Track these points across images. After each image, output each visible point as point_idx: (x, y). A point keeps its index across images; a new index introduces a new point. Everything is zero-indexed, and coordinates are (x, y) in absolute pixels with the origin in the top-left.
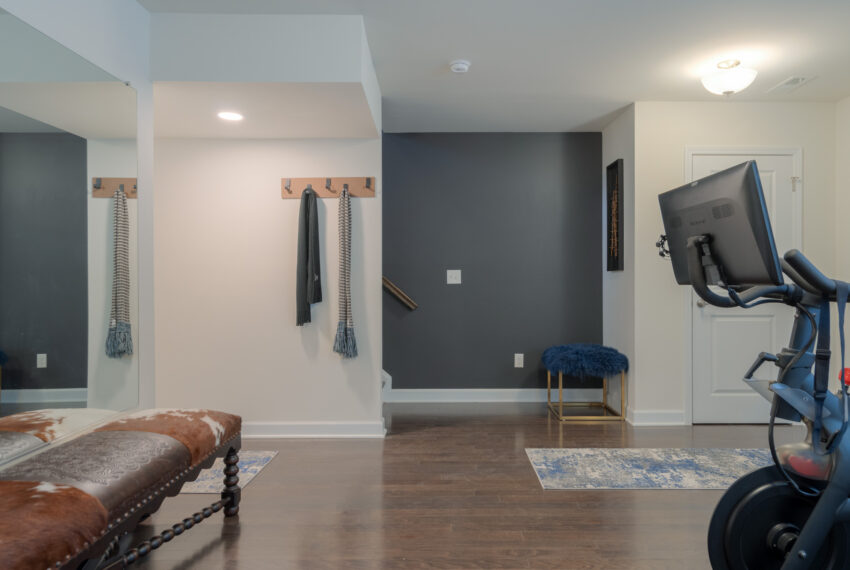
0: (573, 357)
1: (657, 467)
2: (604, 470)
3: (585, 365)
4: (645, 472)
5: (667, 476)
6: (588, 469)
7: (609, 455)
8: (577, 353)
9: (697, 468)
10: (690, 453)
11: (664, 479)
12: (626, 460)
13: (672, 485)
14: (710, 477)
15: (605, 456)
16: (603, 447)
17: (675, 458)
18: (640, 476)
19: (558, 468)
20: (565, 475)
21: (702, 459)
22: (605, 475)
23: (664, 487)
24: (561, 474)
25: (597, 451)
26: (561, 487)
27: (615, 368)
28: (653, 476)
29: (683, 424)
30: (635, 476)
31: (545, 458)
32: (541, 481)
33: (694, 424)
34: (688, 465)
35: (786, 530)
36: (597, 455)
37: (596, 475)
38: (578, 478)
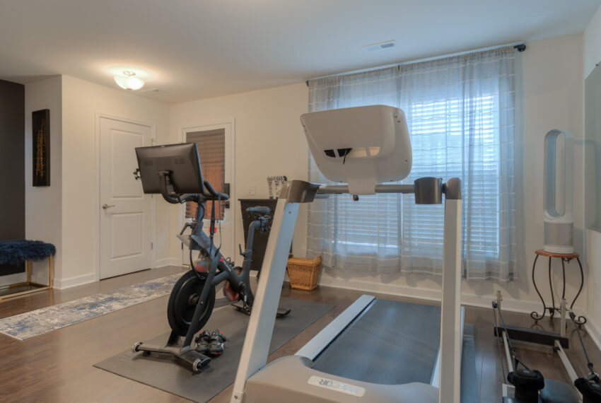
0: (9, 250)
1: (93, 306)
2: (60, 317)
3: (21, 255)
4: (88, 310)
5: (103, 307)
6: (48, 320)
7: (56, 309)
8: (12, 247)
9: (117, 299)
10: (108, 294)
11: (101, 309)
12: (71, 308)
13: (109, 311)
14: (126, 301)
15: (54, 310)
16: (49, 306)
17: (101, 299)
18: (86, 313)
19: (22, 327)
20: (33, 328)
21: (116, 295)
22: (62, 319)
23: (104, 313)
24: (29, 329)
25: (47, 309)
26: (35, 335)
27: (46, 253)
28: (94, 310)
29: (94, 281)
30: (83, 314)
31: (6, 324)
32: (16, 337)
33: (101, 280)
34: (111, 299)
35: (195, 296)
36: (48, 311)
37: (56, 321)
38: (43, 326)
